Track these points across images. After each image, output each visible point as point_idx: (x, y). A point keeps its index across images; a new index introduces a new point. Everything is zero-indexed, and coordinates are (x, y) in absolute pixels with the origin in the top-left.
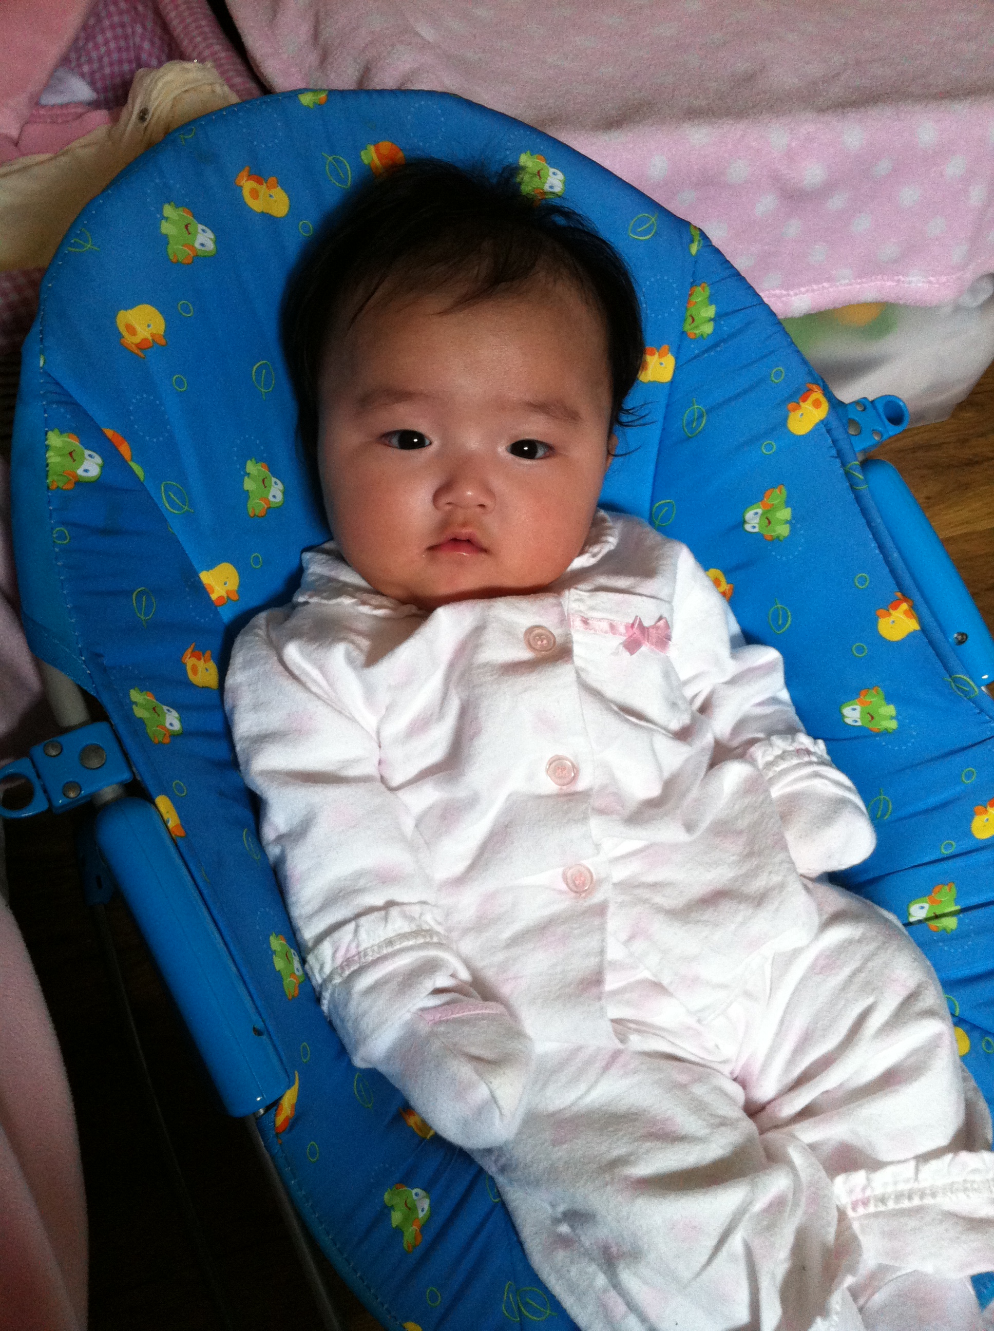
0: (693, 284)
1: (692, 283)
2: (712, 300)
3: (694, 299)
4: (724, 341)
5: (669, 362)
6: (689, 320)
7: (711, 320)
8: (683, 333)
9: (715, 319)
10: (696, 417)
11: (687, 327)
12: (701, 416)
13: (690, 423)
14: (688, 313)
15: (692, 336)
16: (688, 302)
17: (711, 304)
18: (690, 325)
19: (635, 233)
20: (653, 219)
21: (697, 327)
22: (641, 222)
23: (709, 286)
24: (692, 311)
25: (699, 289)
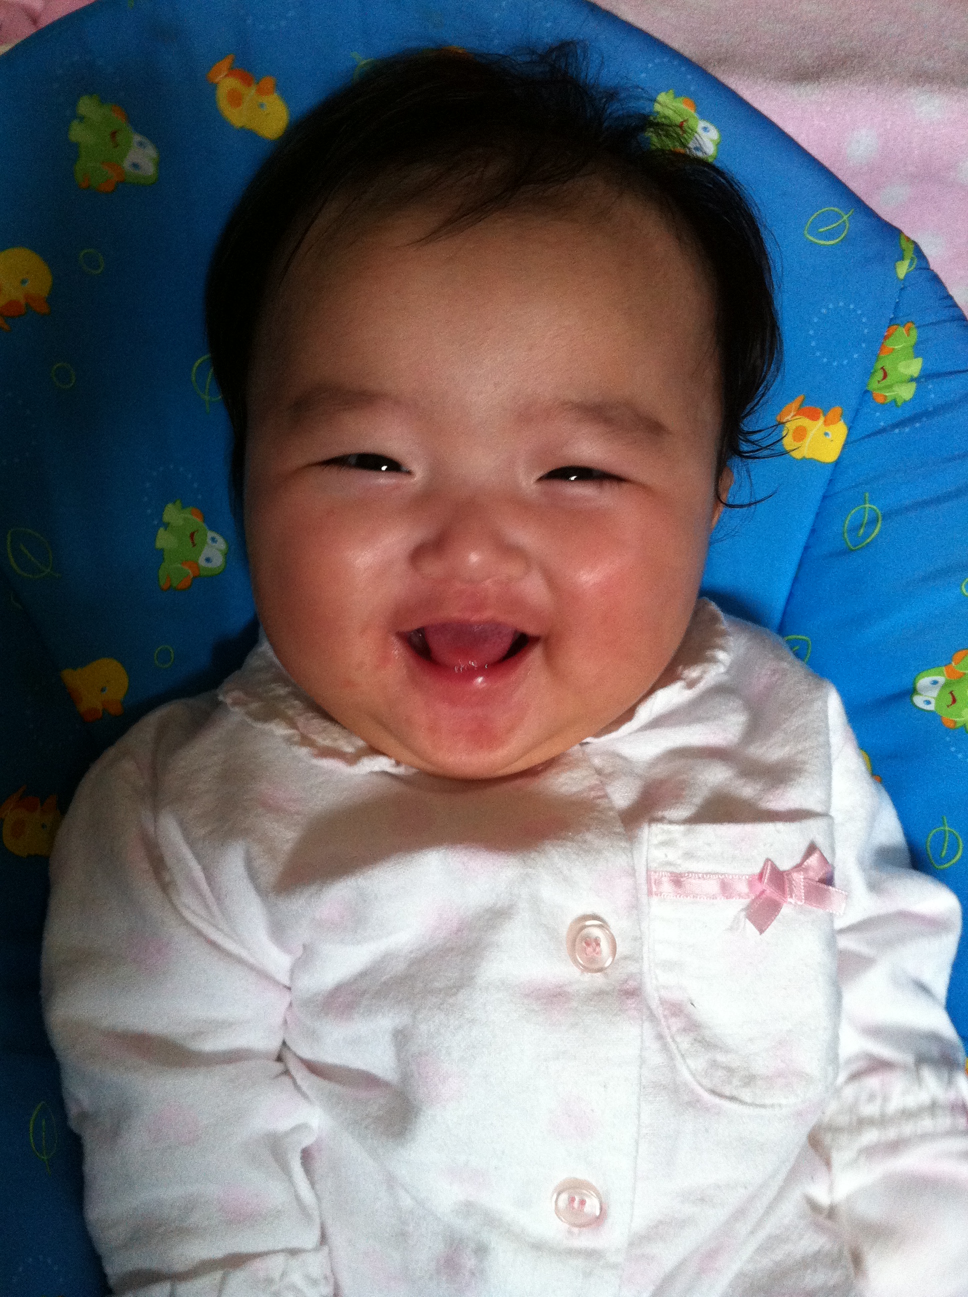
0: (893, 322)
1: (891, 320)
2: (918, 350)
3: (890, 344)
4: (927, 414)
5: (839, 432)
6: (880, 375)
7: (912, 379)
8: (867, 392)
9: (920, 380)
10: (865, 521)
11: (874, 384)
12: (873, 522)
13: (855, 529)
14: (879, 365)
15: (880, 400)
16: (882, 347)
17: (916, 357)
18: (879, 382)
19: (813, 231)
20: (845, 217)
21: (890, 387)
22: (827, 219)
23: (918, 327)
24: (886, 361)
25: (901, 330)
